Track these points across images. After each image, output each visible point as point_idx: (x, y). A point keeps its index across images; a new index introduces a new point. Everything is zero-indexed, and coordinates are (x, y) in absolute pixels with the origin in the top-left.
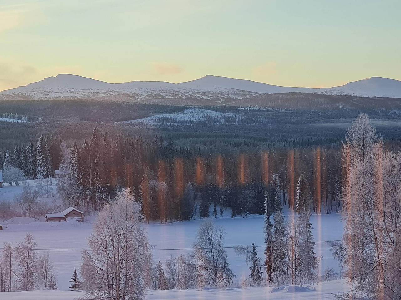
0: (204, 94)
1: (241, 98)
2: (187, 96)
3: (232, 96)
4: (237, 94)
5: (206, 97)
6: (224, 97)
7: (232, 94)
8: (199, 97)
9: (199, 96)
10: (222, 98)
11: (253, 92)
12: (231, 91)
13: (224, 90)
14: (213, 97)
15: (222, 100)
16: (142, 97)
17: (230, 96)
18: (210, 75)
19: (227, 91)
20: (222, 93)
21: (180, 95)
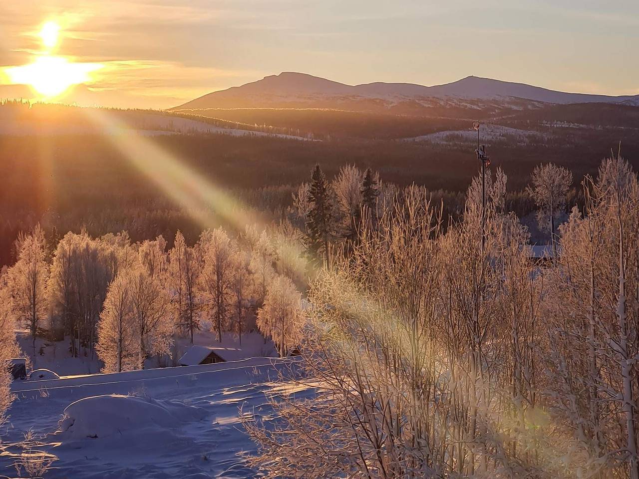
0: (472, 102)
1: (521, 109)
2: (451, 105)
3: (509, 106)
4: (516, 104)
5: (475, 107)
6: (499, 107)
7: (508, 103)
8: (466, 106)
9: (466, 104)
10: (496, 108)
11: (535, 101)
12: (507, 99)
13: (498, 98)
14: (484, 106)
15: (497, 111)
16: (392, 105)
17: (506, 105)
18: (472, 76)
19: (502, 99)
20: (495, 101)
21: (442, 103)
